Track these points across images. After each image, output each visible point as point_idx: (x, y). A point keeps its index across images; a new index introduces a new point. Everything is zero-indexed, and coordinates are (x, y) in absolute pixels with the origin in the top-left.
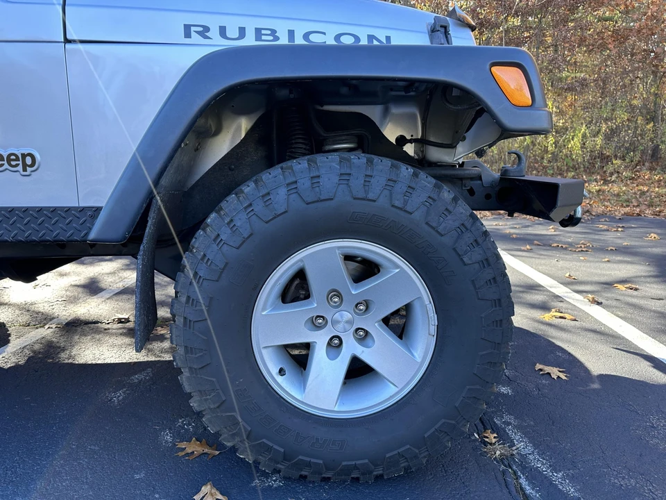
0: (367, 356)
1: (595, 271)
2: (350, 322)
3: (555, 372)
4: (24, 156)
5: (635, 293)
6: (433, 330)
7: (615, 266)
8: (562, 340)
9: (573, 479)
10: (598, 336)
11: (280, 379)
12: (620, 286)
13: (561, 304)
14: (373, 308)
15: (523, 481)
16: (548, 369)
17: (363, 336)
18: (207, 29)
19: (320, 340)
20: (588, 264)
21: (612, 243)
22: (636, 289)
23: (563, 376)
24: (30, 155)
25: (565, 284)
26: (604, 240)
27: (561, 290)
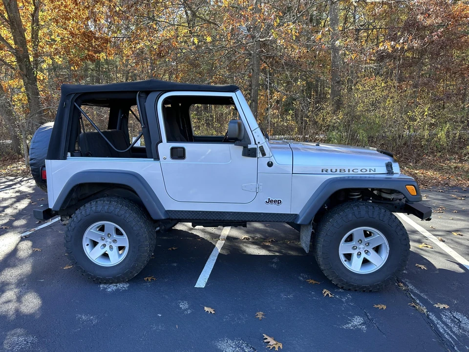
0: (368, 258)
1: (445, 225)
2: (364, 248)
3: (423, 267)
4: (278, 201)
5: (461, 237)
6: (388, 252)
7: (455, 222)
8: (426, 256)
9: (426, 295)
10: (441, 255)
11: (345, 262)
12: (454, 233)
13: (427, 241)
14: (371, 245)
15: (412, 295)
16: (420, 266)
17: (367, 252)
18: (327, 170)
19: (355, 253)
20: (442, 220)
21: (457, 207)
22: (462, 235)
23: (425, 268)
24: (280, 201)
25: (429, 231)
26: (453, 206)
27: (427, 234)
